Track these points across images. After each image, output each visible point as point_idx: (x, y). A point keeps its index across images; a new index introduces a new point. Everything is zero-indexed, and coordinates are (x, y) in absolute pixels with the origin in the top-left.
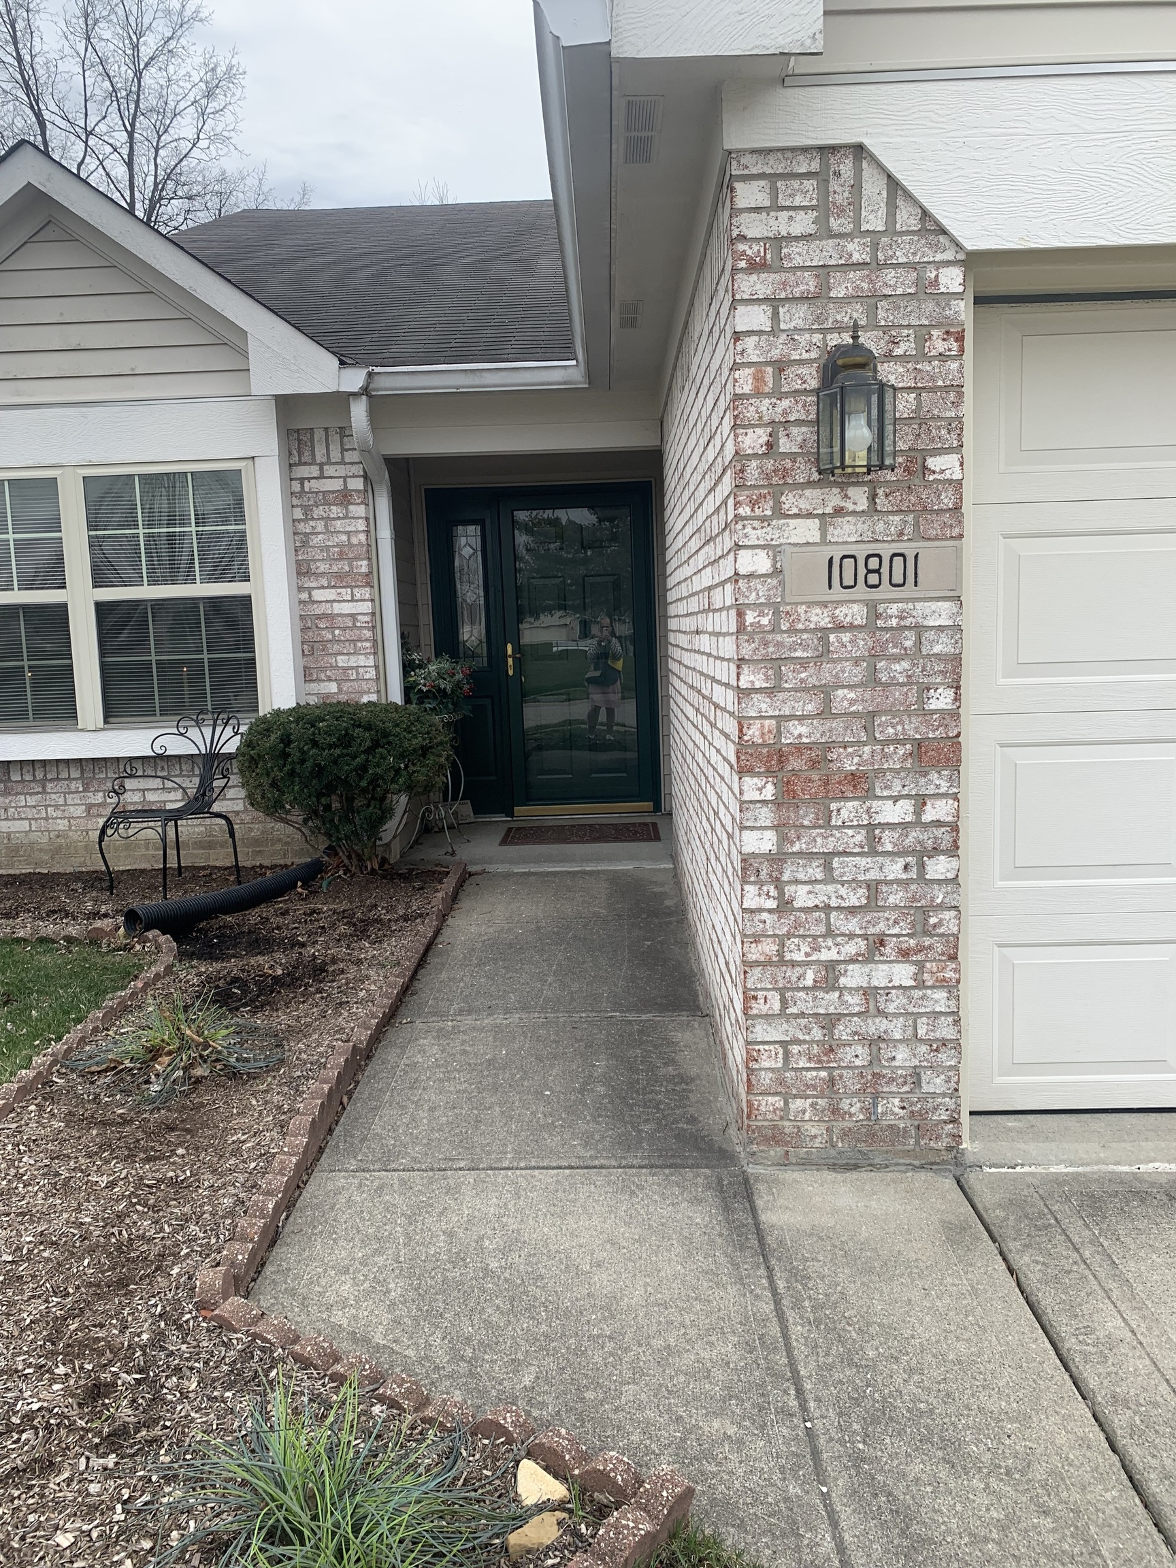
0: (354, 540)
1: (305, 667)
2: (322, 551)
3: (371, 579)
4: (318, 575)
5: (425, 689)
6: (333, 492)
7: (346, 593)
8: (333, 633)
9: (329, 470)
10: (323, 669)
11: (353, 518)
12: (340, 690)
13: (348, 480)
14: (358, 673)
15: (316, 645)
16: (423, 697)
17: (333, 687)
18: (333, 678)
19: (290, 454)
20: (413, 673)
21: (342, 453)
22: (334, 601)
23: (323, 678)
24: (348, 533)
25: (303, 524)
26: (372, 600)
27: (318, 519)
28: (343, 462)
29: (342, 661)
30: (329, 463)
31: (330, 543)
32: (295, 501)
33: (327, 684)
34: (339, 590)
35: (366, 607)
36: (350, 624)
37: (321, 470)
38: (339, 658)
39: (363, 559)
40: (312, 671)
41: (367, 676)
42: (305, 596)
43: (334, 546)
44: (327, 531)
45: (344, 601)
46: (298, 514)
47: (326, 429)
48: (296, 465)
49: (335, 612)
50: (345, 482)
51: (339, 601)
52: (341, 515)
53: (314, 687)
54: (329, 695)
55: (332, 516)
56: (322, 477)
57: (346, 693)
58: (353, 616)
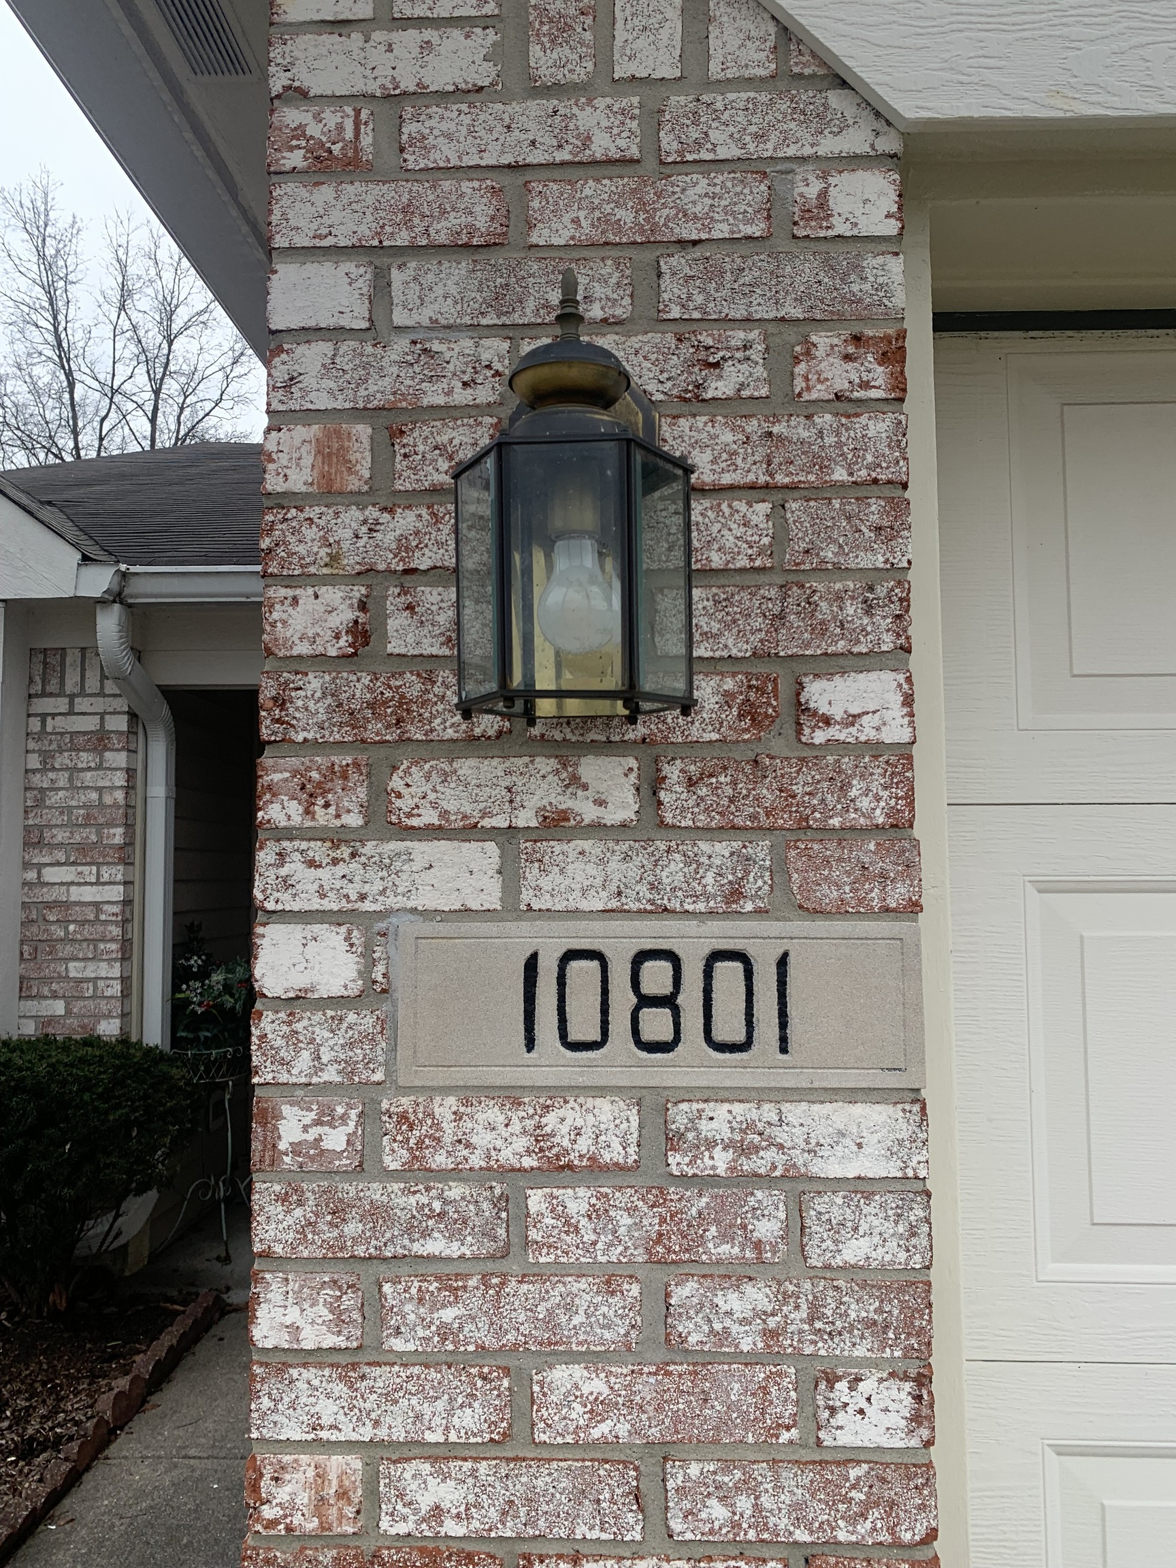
0: (108, 800)
1: (22, 979)
2: (62, 813)
3: (129, 853)
4: (52, 847)
5: (200, 1010)
6: (85, 733)
7: (90, 872)
8: (66, 928)
9: (82, 704)
10: (48, 980)
11: (109, 769)
12: (68, 1012)
13: (107, 717)
14: (95, 988)
15: (41, 946)
16: (196, 1022)
17: (59, 1008)
18: (61, 993)
19: (31, 681)
20: (184, 987)
21: (102, 682)
22: (72, 883)
23: (46, 993)
24: (100, 790)
25: (38, 776)
26: (125, 883)
27: (61, 770)
28: (101, 694)
29: (74, 969)
30: (83, 693)
31: (74, 803)
32: (32, 745)
33: (51, 1002)
34: (80, 869)
35: (116, 893)
36: (92, 917)
37: (71, 704)
38: (71, 965)
39: (117, 826)
40: (32, 982)
41: (108, 993)
42: (31, 875)
43: (79, 807)
44: (72, 788)
45: (86, 883)
46: (34, 762)
47: (83, 650)
48: (37, 696)
49: (72, 899)
50: (102, 719)
51: (79, 884)
52: (93, 765)
53: (32, 1007)
54: (51, 1020)
55: (80, 766)
56: (71, 712)
57: (77, 1016)
58: (97, 905)
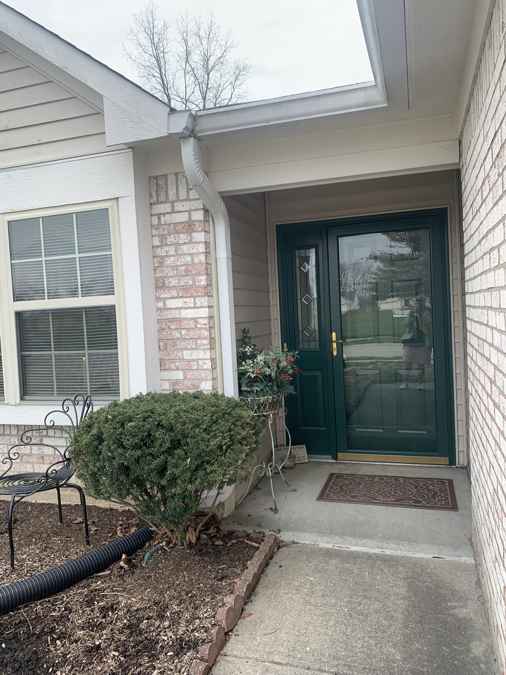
0: (196, 260)
1: (160, 359)
2: (173, 269)
3: (210, 290)
4: (170, 288)
5: (253, 376)
6: (181, 223)
7: (190, 302)
8: (180, 332)
9: (179, 206)
10: (173, 361)
11: (195, 243)
12: (185, 377)
13: (192, 213)
14: (198, 365)
15: (169, 342)
16: (252, 382)
17: (180, 375)
18: (180, 367)
19: (151, 196)
20: (244, 363)
21: (188, 192)
22: (182, 308)
23: (173, 367)
24: (192, 255)
25: (159, 249)
26: (209, 307)
27: (171, 245)
28: (188, 199)
29: (187, 355)
30: (178, 200)
31: (179, 263)
32: (154, 232)
33: (176, 372)
34: (185, 300)
35: (205, 313)
36: (193, 326)
37: (173, 207)
38: (185, 352)
39: (203, 275)
40: (166, 362)
41: (205, 367)
42: (161, 305)
43: (181, 265)
44: (177, 254)
45: (189, 308)
46: (156, 241)
47: (176, 174)
48: (155, 204)
49: (182, 317)
50: (190, 215)
51: (185, 308)
52: (187, 241)
53: (166, 375)
54: (176, 382)
55: (180, 242)
56: (173, 212)
57: (190, 380)
58: (195, 320)
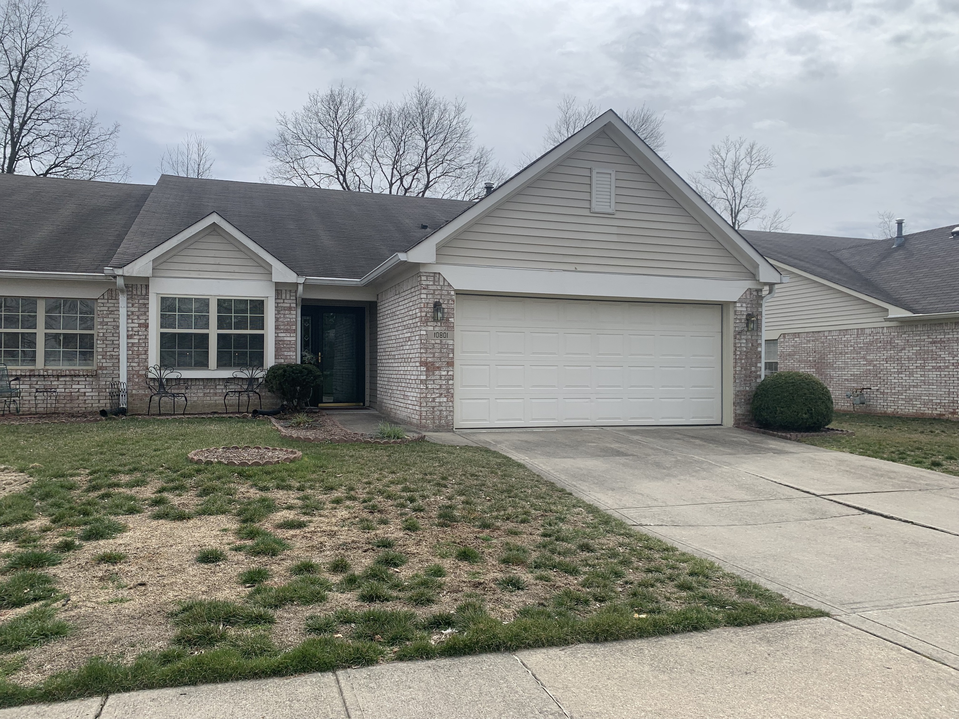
0: (292, 320)
1: (275, 355)
2: (283, 323)
3: (295, 331)
4: (281, 329)
6: (287, 307)
7: (288, 335)
8: (284, 345)
9: (286, 301)
10: (280, 355)
11: (291, 314)
12: (285, 362)
14: (290, 357)
15: (278, 349)
17: (282, 361)
18: (284, 358)
21: (290, 297)
23: (282, 358)
24: (290, 318)
25: (277, 315)
26: (295, 337)
27: (283, 314)
28: (290, 299)
29: (286, 353)
30: (286, 299)
31: (285, 321)
32: (275, 309)
34: (286, 334)
35: (294, 339)
36: (288, 343)
37: (284, 301)
39: (294, 326)
40: (277, 356)
41: (293, 358)
42: (276, 335)
44: (284, 317)
45: (288, 337)
46: (276, 312)
47: (286, 290)
48: (277, 299)
49: (285, 340)
50: (290, 304)
51: (286, 337)
52: (288, 313)
53: (277, 360)
54: (281, 363)
55: (286, 313)
56: (284, 303)
58: (290, 341)
